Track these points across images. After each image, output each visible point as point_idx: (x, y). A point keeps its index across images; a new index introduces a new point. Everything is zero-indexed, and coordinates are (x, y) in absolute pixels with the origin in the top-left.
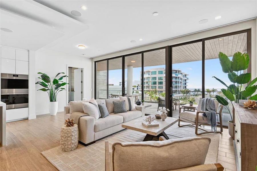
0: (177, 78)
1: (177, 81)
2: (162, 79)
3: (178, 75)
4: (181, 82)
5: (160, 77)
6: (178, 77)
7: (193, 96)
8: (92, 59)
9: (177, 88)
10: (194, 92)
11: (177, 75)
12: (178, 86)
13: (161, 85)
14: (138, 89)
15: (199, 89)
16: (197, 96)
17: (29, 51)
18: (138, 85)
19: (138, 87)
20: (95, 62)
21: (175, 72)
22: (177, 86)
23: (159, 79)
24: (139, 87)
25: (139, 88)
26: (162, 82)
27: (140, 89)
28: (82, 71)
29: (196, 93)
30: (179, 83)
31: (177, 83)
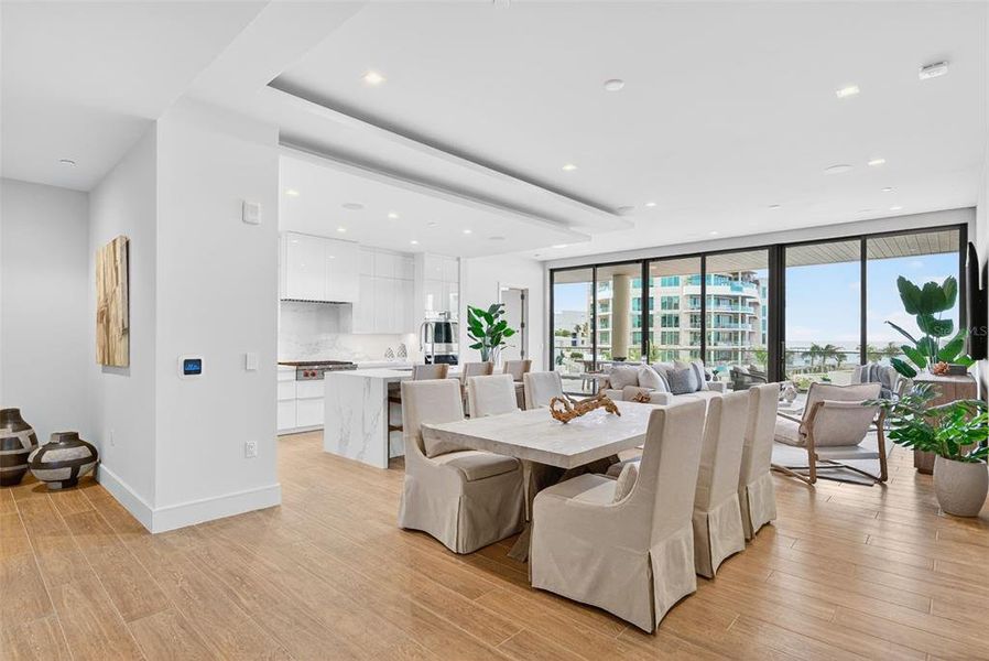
0: (737, 301)
1: (740, 311)
2: (676, 307)
3: (744, 289)
4: (755, 318)
5: (670, 298)
6: (744, 298)
7: (805, 372)
8: (544, 263)
9: (736, 339)
10: (809, 358)
11: (740, 289)
12: (743, 333)
13: (673, 329)
14: (574, 343)
15: (828, 346)
16: (820, 371)
17: (458, 259)
18: (578, 328)
19: (574, 335)
20: (552, 271)
21: (730, 279)
22: (737, 333)
23: (664, 306)
24: (579, 335)
25: (579, 338)
26: (677, 319)
27: (583, 342)
28: (523, 297)
29: (818, 360)
30: (747, 320)
31: (736, 321)
